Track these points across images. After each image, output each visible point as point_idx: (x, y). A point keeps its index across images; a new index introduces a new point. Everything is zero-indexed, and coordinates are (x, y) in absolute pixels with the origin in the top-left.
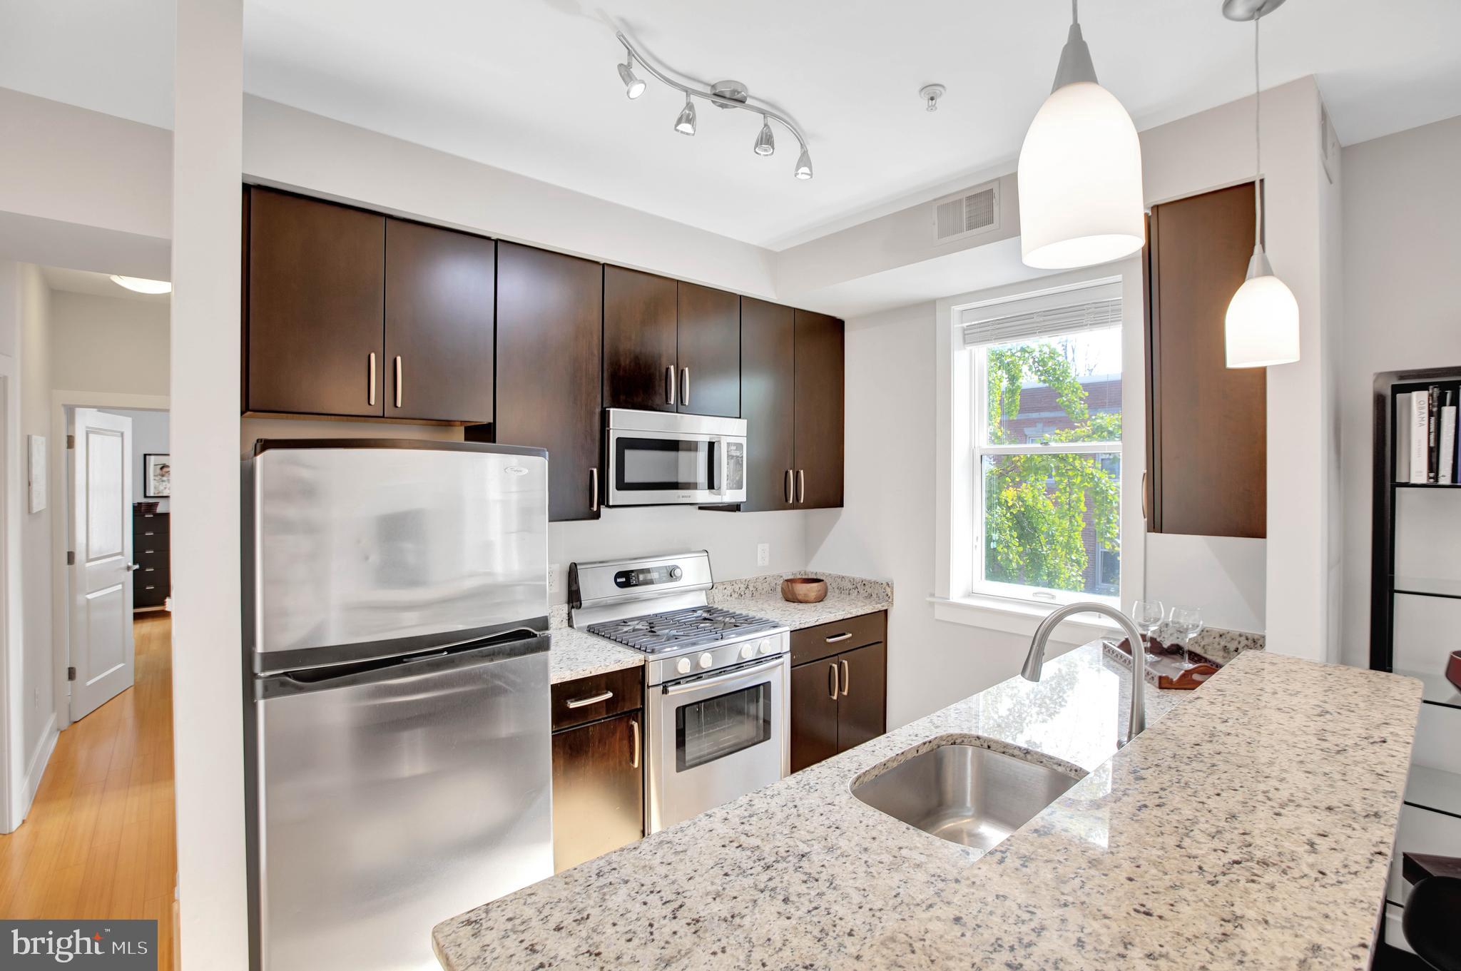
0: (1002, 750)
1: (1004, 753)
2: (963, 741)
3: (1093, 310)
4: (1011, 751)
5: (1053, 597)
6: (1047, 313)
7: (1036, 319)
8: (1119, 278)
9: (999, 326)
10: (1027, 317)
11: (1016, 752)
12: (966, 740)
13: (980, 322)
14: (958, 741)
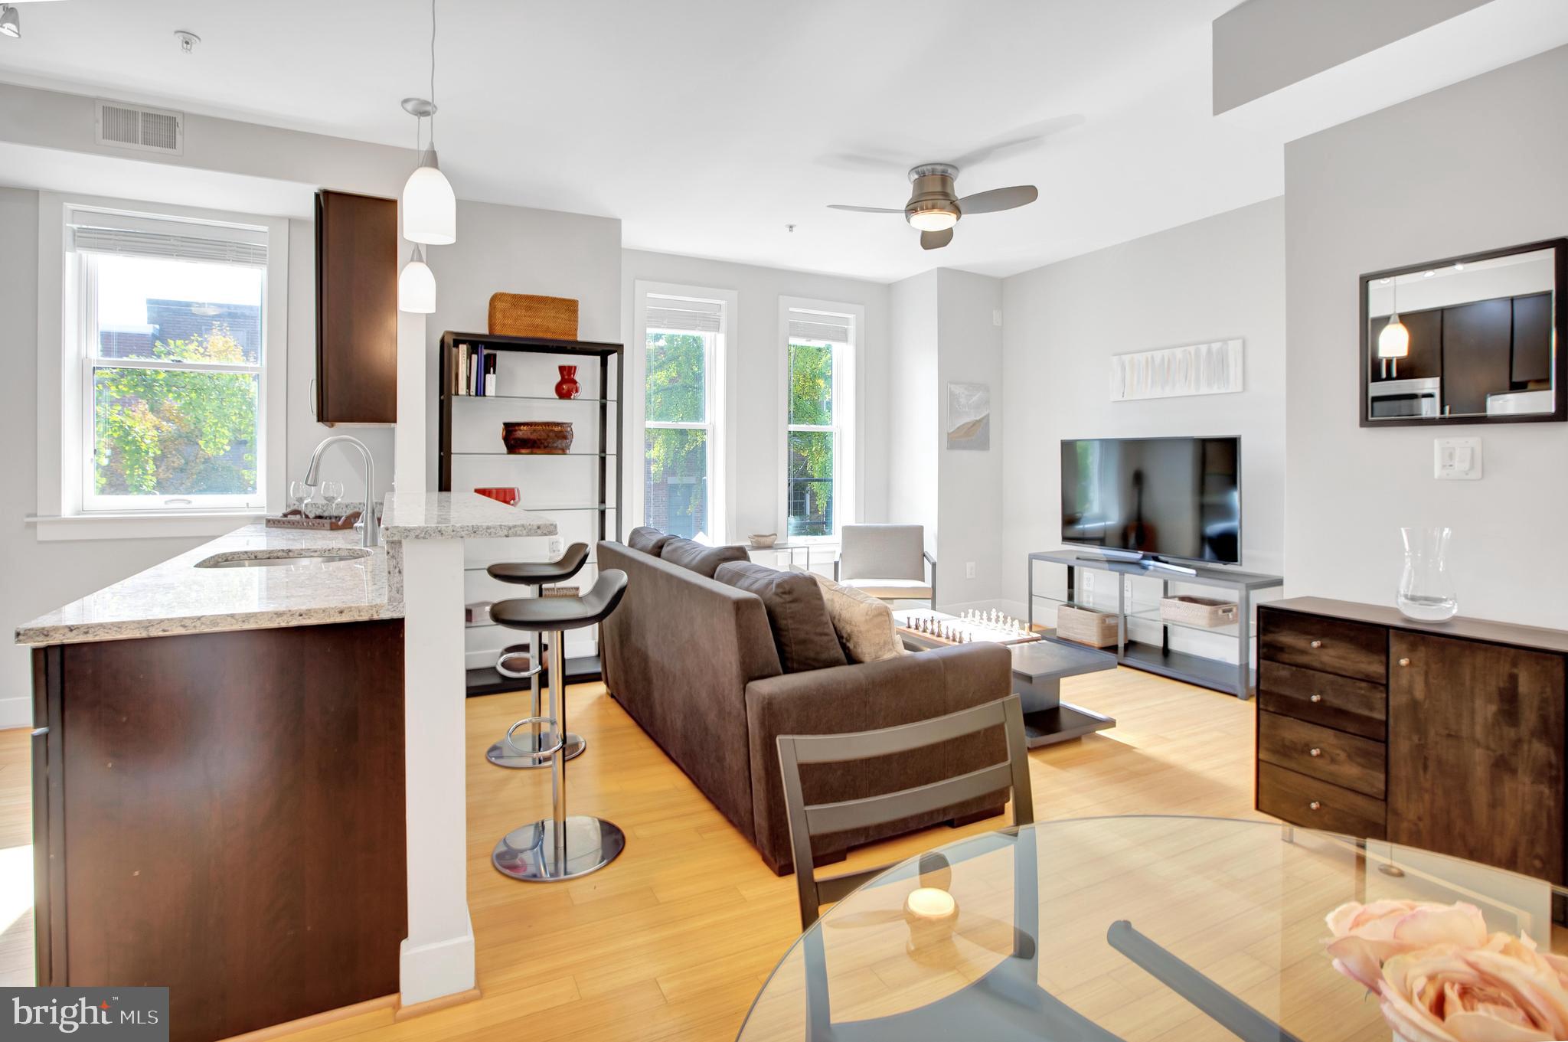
0: (268, 556)
1: (269, 558)
2: (233, 558)
3: (235, 248)
4: (275, 555)
5: (189, 502)
6: (184, 239)
7: (172, 242)
8: (265, 229)
9: (124, 238)
10: (134, 234)
11: (280, 554)
12: (235, 556)
13: (96, 228)
14: (229, 558)
